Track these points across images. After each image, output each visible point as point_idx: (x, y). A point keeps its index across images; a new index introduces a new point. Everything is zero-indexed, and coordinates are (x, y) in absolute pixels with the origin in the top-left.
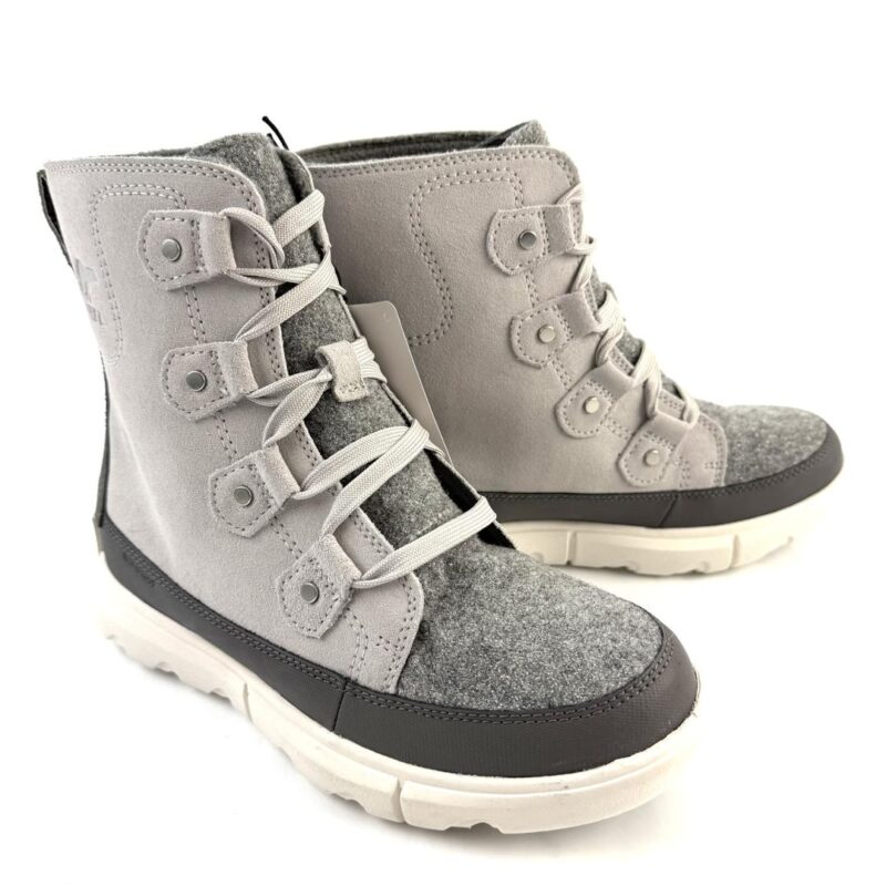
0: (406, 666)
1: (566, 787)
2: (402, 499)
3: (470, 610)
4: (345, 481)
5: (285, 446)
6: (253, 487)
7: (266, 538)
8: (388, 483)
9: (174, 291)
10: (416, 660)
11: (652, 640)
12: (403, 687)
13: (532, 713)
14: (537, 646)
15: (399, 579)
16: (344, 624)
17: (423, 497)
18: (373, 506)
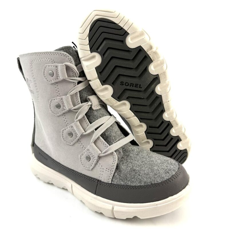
0: (114, 176)
1: (157, 205)
2: (110, 133)
3: (129, 161)
4: (96, 129)
6: (73, 132)
7: (76, 145)
9: (52, 84)
10: (116, 174)
12: (113, 181)
13: (147, 186)
14: (147, 169)
15: (111, 153)
16: (97, 166)
17: (116, 133)
18: (103, 135)
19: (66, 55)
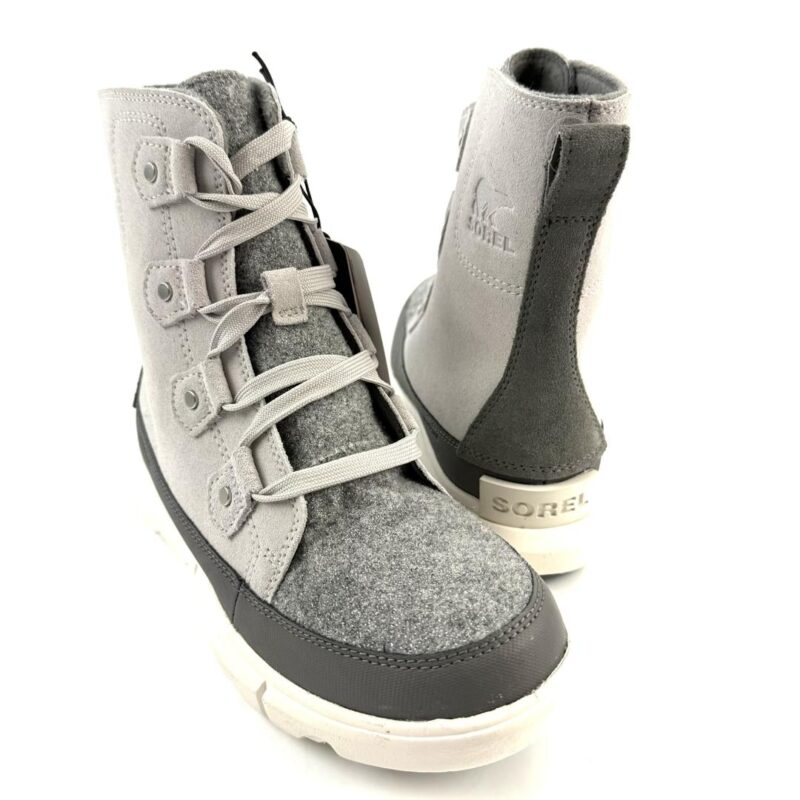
0: (283, 581)
1: (388, 732)
2: (314, 423)
3: (348, 541)
4: (268, 399)
5: (225, 358)
6: (199, 393)
8: (306, 408)
9: (153, 209)
10: (291, 578)
11: (512, 607)
12: (277, 599)
13: (368, 652)
14: (394, 589)
15: (290, 500)
17: (337, 425)
18: (285, 426)
19: (199, 107)
